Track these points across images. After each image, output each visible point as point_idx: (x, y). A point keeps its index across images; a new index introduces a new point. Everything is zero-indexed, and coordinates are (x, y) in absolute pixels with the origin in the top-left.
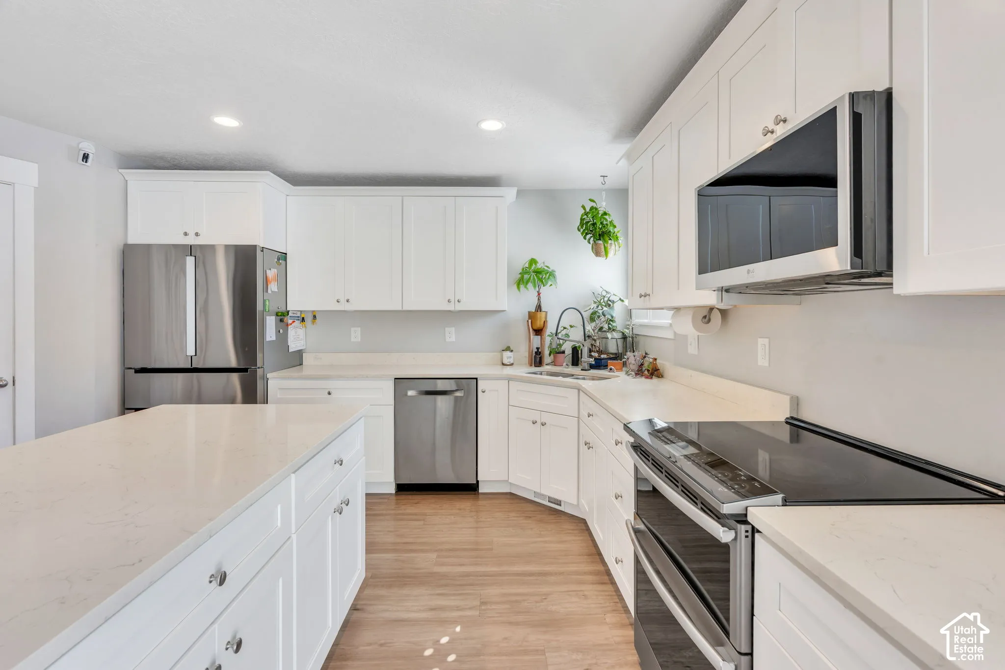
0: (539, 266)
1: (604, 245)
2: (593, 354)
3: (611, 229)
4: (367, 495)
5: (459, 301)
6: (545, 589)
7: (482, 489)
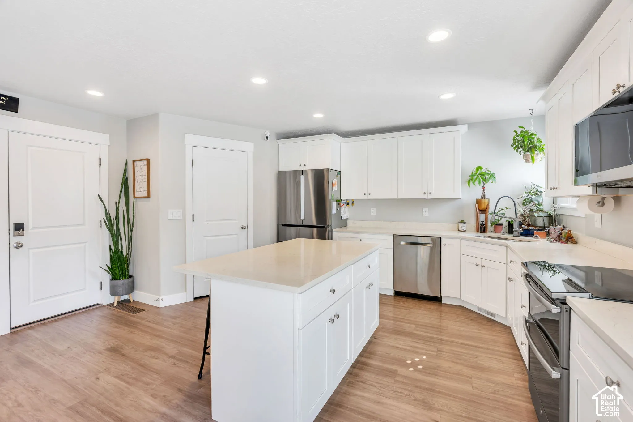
0: (483, 170)
1: (532, 156)
2: (523, 226)
3: (538, 144)
4: (380, 294)
5: (430, 193)
6: (477, 354)
7: (444, 301)
